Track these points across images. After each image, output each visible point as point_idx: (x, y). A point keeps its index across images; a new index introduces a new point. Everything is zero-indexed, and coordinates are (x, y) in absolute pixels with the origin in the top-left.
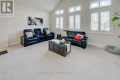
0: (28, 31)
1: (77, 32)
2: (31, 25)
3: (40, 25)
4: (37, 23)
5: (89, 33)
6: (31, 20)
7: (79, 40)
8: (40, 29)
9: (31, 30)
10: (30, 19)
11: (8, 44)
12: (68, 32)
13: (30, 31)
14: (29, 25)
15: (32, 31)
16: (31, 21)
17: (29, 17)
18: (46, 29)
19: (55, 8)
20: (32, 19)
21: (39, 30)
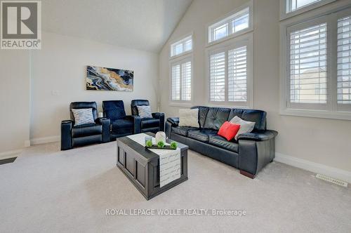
0: (81, 105)
1: (234, 110)
2: (95, 89)
3: (125, 91)
4: (113, 84)
5: (281, 113)
6: (95, 75)
7: (233, 140)
8: (122, 101)
9: (93, 103)
10: (90, 71)
11: (31, 138)
12: (204, 112)
13: (90, 106)
14: (88, 88)
15: (94, 106)
16: (94, 77)
17: (89, 68)
18: (140, 103)
19: (170, 36)
20: (98, 71)
21: (119, 104)
